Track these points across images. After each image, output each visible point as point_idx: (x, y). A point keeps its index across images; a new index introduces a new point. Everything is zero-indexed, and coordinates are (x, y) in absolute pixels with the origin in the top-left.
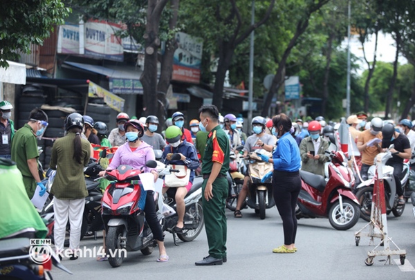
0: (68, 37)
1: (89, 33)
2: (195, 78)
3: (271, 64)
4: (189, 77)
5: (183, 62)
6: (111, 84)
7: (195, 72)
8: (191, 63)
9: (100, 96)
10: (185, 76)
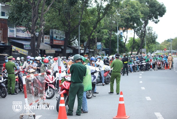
0: (12, 32)
1: (17, 31)
2: (62, 44)
3: (86, 39)
4: (60, 43)
5: (57, 39)
6: (24, 46)
7: (62, 42)
8: (61, 39)
9: (17, 50)
10: (59, 43)
